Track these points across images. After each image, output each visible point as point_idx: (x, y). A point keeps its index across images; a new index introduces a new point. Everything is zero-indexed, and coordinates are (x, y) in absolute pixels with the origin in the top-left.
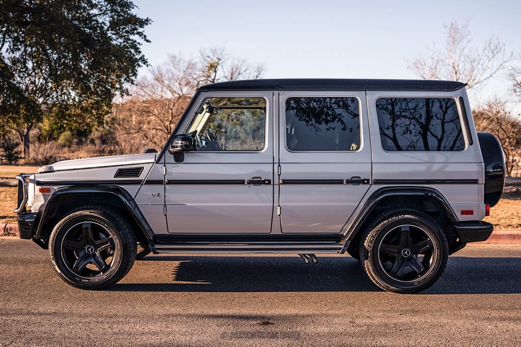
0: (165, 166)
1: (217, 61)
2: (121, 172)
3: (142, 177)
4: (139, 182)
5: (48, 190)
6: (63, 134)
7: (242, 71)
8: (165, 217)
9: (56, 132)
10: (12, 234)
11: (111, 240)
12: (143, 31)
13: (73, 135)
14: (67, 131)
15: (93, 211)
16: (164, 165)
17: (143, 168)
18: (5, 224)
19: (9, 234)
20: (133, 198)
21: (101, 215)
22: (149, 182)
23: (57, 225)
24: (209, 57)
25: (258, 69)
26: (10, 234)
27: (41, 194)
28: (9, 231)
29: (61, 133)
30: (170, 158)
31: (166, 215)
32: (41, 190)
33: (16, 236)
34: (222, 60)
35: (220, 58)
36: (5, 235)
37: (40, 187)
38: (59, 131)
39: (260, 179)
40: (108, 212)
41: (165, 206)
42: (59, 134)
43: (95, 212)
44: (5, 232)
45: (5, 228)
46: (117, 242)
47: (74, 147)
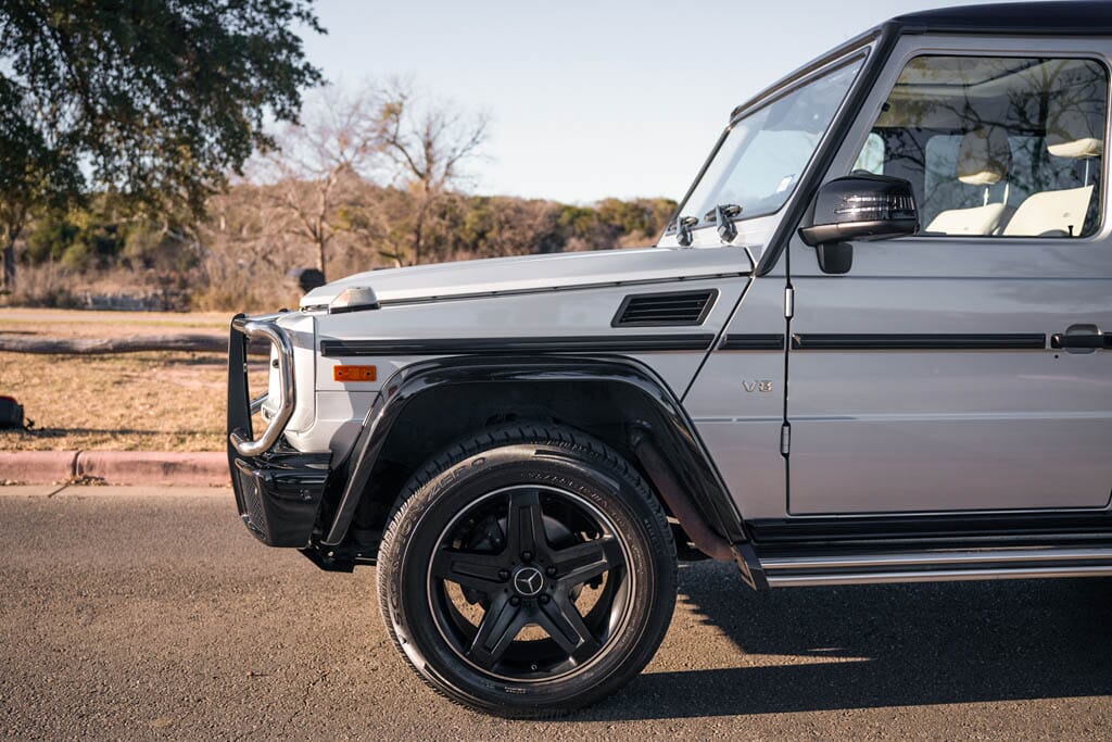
0: (789, 286)
1: (400, 99)
2: (637, 308)
3: (712, 323)
4: (702, 343)
5: (369, 374)
6: (70, 249)
7: (447, 121)
8: (784, 459)
9: (55, 246)
10: (97, 479)
11: (612, 548)
12: (312, 9)
13: (89, 251)
14: (78, 243)
15: (547, 448)
16: (785, 281)
17: (715, 292)
18: (73, 454)
19: (87, 480)
20: (679, 398)
21: (580, 460)
22: (738, 343)
23: (414, 500)
24: (385, 92)
25: (481, 117)
26: (90, 479)
27: (341, 385)
28: (86, 473)
29: (66, 247)
30: (804, 258)
31: (786, 456)
32: (342, 374)
33: (105, 484)
34: (410, 99)
35: (405, 93)
36: (77, 482)
37: (337, 362)
38: (63, 245)
39: (1089, 333)
40: (598, 448)
41: (786, 424)
42: (62, 249)
43: (558, 450)
44: (74, 473)
45: (74, 465)
46: (633, 555)
47: (92, 273)
